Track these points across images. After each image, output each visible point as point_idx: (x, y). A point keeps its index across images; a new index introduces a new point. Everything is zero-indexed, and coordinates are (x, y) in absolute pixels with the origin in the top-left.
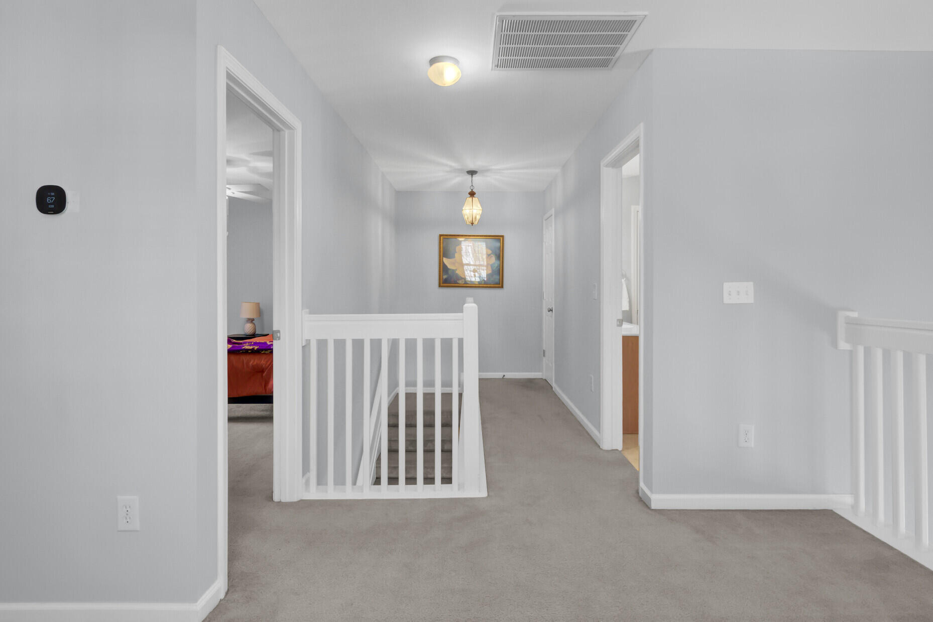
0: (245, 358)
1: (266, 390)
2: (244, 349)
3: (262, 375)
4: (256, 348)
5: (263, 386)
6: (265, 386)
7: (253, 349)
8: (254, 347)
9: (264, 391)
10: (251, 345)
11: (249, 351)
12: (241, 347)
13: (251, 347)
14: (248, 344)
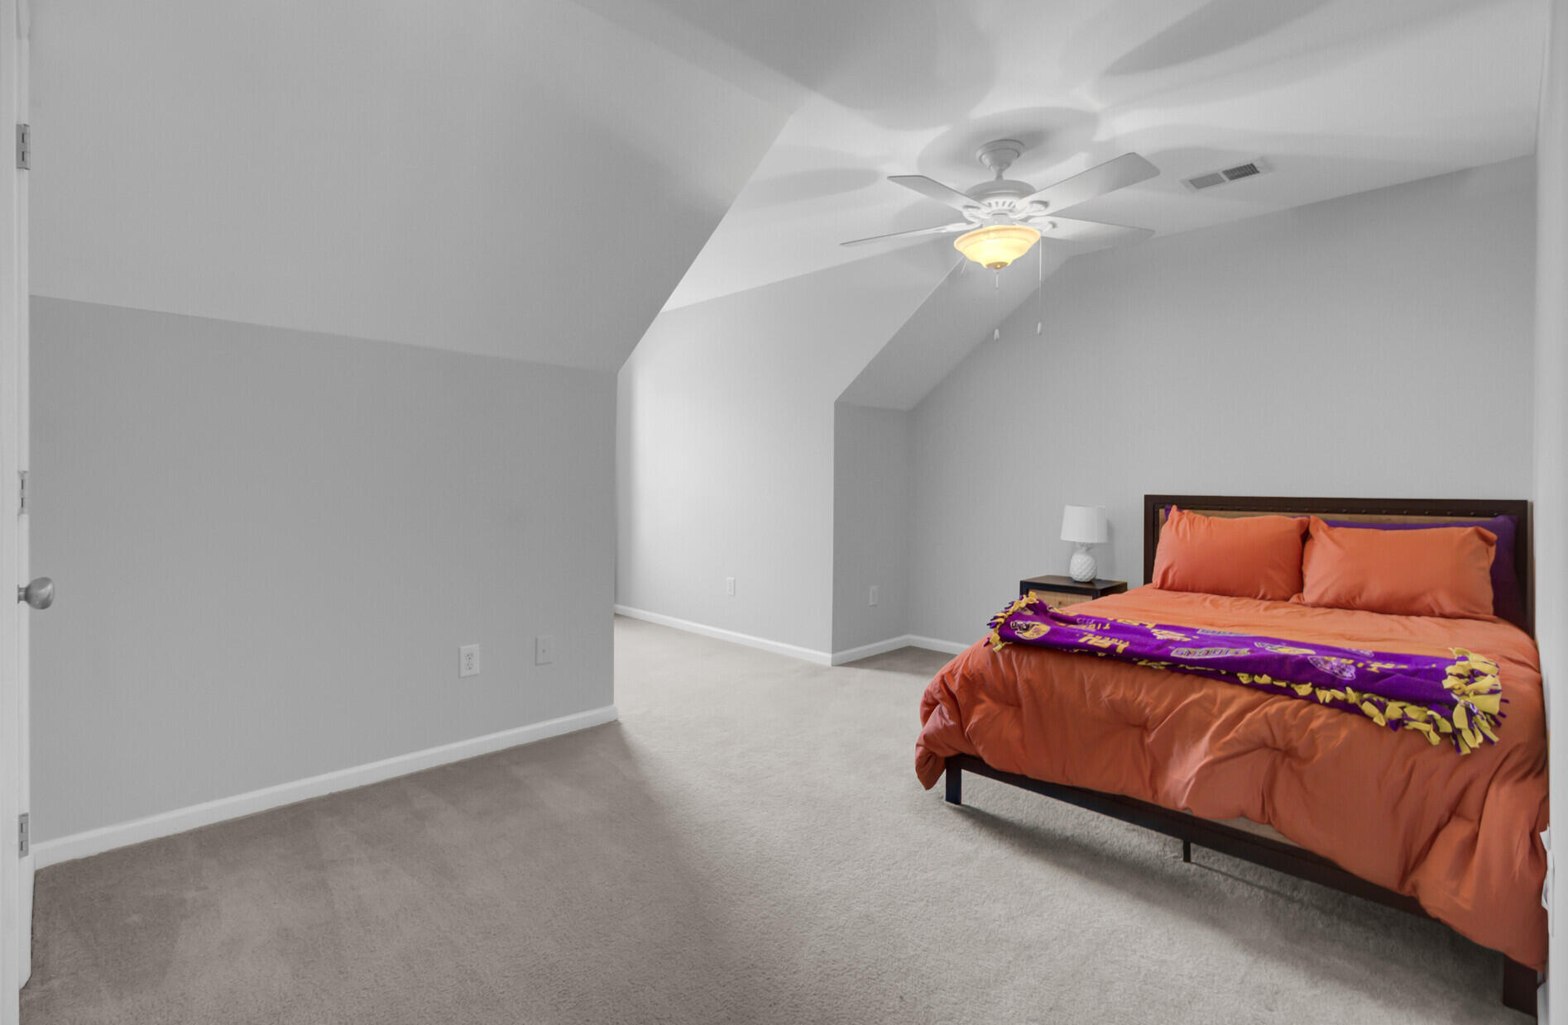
0: (1090, 673)
1: (1155, 792)
2: (1085, 645)
3: (1142, 741)
4: (1122, 646)
5: (1147, 774)
6: (1152, 777)
7: (1113, 648)
8: (1114, 641)
9: (1150, 793)
10: (1102, 633)
11: (1100, 654)
12: (1073, 634)
13: (1106, 643)
14: (1092, 627)
